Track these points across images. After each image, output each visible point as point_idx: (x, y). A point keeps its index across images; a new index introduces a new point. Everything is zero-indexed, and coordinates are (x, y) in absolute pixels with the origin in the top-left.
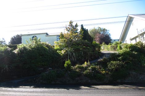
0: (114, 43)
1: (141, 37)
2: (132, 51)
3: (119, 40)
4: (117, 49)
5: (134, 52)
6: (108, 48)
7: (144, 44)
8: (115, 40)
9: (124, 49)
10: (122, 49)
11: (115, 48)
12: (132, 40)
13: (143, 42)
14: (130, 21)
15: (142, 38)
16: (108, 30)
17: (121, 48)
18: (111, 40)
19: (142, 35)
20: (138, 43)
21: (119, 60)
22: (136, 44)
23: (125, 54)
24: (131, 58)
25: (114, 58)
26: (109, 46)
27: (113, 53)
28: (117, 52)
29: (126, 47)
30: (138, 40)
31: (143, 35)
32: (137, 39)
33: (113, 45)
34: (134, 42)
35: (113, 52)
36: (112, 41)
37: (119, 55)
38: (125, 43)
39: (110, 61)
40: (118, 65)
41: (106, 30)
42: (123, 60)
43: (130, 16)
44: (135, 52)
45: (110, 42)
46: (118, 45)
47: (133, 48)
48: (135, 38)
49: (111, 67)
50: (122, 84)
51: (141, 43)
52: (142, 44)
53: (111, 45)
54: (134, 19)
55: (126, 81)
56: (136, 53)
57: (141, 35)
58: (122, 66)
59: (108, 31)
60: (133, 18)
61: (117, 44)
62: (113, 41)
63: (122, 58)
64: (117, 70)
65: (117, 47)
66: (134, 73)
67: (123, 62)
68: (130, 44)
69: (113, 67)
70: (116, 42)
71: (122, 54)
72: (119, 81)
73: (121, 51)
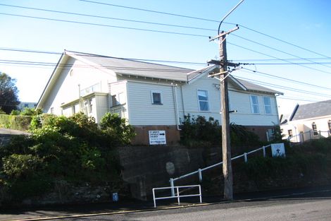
0: (25, 111)
1: (86, 104)
2: (63, 132)
3: (36, 105)
4: (29, 126)
5: (66, 136)
6: (7, 123)
7: (89, 120)
8: (26, 105)
9: (46, 128)
10: (41, 127)
11: (24, 124)
12: (65, 107)
13: (89, 116)
14: (66, 65)
15: (87, 105)
16: (13, 80)
17: (38, 124)
18: (19, 103)
19: (89, 98)
20: (78, 116)
21: (33, 153)
22: (74, 118)
23: (46, 139)
24: (59, 149)
25: (21, 147)
26: (12, 118)
27: (18, 136)
28: (28, 133)
29: (51, 123)
30: (78, 109)
31: (91, 100)
32: (76, 106)
33: (21, 115)
34: (68, 114)
35: (18, 132)
36: (19, 106)
37: (32, 141)
38: (49, 112)
39: (8, 155)
40: (27, 164)
41: (10, 78)
42: (41, 152)
43: (67, 53)
44: (71, 135)
45: (15, 108)
46: (34, 117)
47: (66, 125)
48: (72, 104)
49: (10, 168)
50: (34, 208)
51: (85, 117)
52: (86, 119)
53: (16, 114)
54: (76, 61)
55: (44, 203)
56: (71, 138)
57: (85, 98)
58: (37, 168)
59: (14, 82)
60: (75, 59)
61: (31, 113)
62: (23, 106)
63: (38, 149)
64: (24, 176)
65: (30, 121)
66: (63, 182)
67: (41, 157)
68: (61, 116)
69: (16, 169)
70: (29, 110)
71: (40, 140)
72: (28, 202)
73: (39, 130)
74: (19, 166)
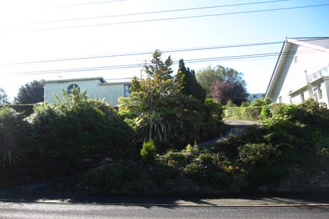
0: (254, 102)
1: (315, 90)
2: (293, 120)
3: (264, 96)
4: (259, 117)
5: (298, 124)
6: (239, 115)
7: (320, 106)
8: (255, 96)
9: (276, 117)
10: (271, 116)
11: (255, 115)
12: (293, 95)
13: (320, 101)
14: (289, 52)
15: (317, 91)
16: (240, 74)
17: (269, 114)
18: (248, 95)
19: (317, 84)
20: (308, 102)
21: (266, 142)
22: (303, 105)
23: (278, 127)
24: (291, 138)
25: (254, 137)
26: (243, 109)
27: (250, 126)
28: (259, 123)
29: (281, 112)
30: (307, 95)
31: (320, 86)
32: (304, 93)
33: (251, 106)
34: (297, 101)
35: (250, 123)
36: (248, 98)
37: (264, 131)
38: (278, 102)
39: (243, 144)
40: (262, 152)
41: (237, 73)
42: (274, 140)
43: (289, 40)
44: (302, 123)
45: (245, 100)
46: (263, 107)
47: (296, 113)
48: (301, 92)
49: (245, 156)
50: (270, 195)
51: (315, 103)
52: (316, 105)
53: (246, 106)
54: (299, 48)
55: (280, 190)
56: (303, 126)
57: (314, 84)
58: (271, 156)
59: (241, 76)
60: (297, 46)
61: (260, 104)
62: (252, 97)
63: (271, 137)
64: (259, 163)
65: (260, 111)
66: (297, 170)
67: (274, 145)
68: (290, 104)
69: (251, 157)
70: (258, 101)
71: (272, 129)
72: (264, 188)
73: (270, 119)
74: (254, 154)
